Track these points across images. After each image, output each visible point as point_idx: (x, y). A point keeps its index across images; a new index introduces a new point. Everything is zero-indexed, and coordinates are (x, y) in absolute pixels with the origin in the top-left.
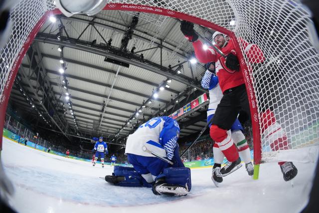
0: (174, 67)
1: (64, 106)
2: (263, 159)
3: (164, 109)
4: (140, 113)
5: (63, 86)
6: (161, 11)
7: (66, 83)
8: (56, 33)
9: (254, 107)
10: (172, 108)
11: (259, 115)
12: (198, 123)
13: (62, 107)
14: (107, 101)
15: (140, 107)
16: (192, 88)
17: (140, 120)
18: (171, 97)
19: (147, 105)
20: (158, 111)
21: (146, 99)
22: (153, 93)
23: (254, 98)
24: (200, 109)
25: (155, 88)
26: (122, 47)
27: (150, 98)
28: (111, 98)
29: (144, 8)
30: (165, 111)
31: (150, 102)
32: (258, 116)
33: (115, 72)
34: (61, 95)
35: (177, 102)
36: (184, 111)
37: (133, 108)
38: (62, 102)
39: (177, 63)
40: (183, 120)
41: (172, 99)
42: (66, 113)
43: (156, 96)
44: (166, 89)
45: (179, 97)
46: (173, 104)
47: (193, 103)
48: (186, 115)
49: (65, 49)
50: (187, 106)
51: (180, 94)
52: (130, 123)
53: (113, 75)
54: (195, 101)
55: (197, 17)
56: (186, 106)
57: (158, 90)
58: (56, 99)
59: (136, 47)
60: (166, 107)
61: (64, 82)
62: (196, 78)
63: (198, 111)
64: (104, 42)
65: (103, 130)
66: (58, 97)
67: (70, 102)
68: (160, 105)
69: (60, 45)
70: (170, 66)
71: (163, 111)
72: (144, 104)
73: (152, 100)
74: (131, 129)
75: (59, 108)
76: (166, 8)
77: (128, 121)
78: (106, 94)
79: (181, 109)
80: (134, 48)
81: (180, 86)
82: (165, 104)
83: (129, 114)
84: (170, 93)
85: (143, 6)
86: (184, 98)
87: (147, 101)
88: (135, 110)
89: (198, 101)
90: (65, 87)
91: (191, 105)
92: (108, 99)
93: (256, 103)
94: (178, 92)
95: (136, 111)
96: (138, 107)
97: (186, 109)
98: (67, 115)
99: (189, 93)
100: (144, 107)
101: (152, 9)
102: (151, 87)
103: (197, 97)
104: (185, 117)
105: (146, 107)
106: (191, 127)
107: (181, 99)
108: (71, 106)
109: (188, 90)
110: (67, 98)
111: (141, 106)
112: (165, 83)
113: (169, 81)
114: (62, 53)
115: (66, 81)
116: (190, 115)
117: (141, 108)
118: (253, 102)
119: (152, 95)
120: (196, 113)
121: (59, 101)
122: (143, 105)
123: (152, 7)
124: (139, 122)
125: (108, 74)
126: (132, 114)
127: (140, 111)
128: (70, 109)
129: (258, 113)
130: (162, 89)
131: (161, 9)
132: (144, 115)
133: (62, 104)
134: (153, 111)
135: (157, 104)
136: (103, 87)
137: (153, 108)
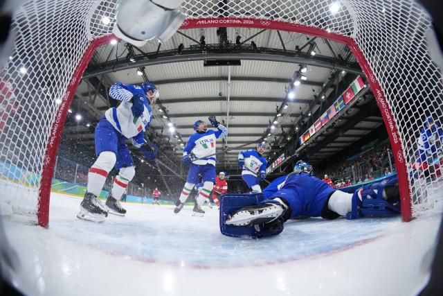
0: (303, 48)
1: (170, 141)
2: (414, 215)
3: (307, 113)
4: (276, 126)
5: (161, 116)
6: (252, 22)
7: (165, 111)
8: (125, 55)
9: (396, 142)
10: (319, 108)
11: (404, 153)
12: (359, 125)
13: (168, 143)
14: (228, 120)
15: (274, 117)
16: (339, 72)
17: (278, 135)
18: (313, 93)
19: (283, 112)
20: (300, 117)
21: (279, 104)
22: (287, 93)
23: (395, 130)
24: (357, 102)
25: (288, 85)
26: (221, 42)
27: (285, 101)
28: (231, 114)
29: (228, 21)
30: (310, 115)
31: (286, 107)
32: (402, 154)
33: (225, 78)
34: (162, 128)
35: (323, 97)
36: (336, 110)
37: (265, 120)
38: (165, 136)
39: (306, 41)
40: (337, 123)
41: (315, 96)
42: (176, 149)
43: (292, 96)
44: (304, 82)
45: (324, 91)
46: (319, 103)
47: (346, 94)
48: (340, 114)
49: (147, 69)
50: (339, 101)
51: (324, 85)
52: (266, 142)
53: (223, 82)
54: (348, 91)
55: (301, 24)
56: (337, 101)
57: (292, 86)
58: (157, 135)
59: (241, 35)
60: (311, 109)
61: (160, 110)
62: (339, 55)
63: (355, 106)
64: (196, 43)
65: (231, 159)
66: (159, 131)
67: (178, 134)
68: (300, 108)
69: (137, 67)
70: (297, 47)
71: (307, 116)
72: (278, 112)
73: (288, 103)
74: (268, 151)
75: (165, 145)
76: (257, 18)
77: (263, 141)
78: (223, 111)
79: (332, 107)
80: (238, 38)
81: (322, 73)
82: (308, 105)
83: (262, 130)
84: (310, 88)
85: (227, 19)
86: (331, 90)
87: (282, 106)
88: (268, 123)
89: (352, 90)
90: (164, 117)
91: (344, 98)
92: (228, 117)
93: (398, 137)
94: (320, 84)
95: (271, 124)
96: (272, 118)
97: (338, 106)
98: (178, 152)
99: (336, 82)
100: (280, 115)
101: (239, 21)
102: (282, 85)
103: (348, 85)
104: (339, 118)
105: (282, 115)
106: (350, 132)
107: (328, 94)
108: (180, 138)
109: (334, 76)
110: (172, 130)
111: (274, 115)
112: (298, 74)
113: (304, 70)
114: (145, 75)
115: (164, 109)
116: (346, 115)
117: (276, 119)
118: (394, 134)
119: (287, 96)
120: (353, 109)
121: (162, 136)
122: (277, 114)
123: (239, 19)
124: (278, 138)
125: (217, 83)
126: (265, 129)
127: (276, 122)
128: (179, 143)
129: (402, 150)
130: (297, 83)
131: (251, 19)
132: (283, 126)
133: (167, 139)
134: (293, 119)
135: (296, 108)
136: (216, 102)
137: (292, 115)
